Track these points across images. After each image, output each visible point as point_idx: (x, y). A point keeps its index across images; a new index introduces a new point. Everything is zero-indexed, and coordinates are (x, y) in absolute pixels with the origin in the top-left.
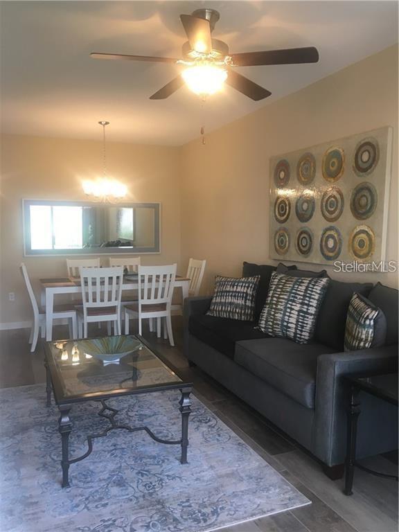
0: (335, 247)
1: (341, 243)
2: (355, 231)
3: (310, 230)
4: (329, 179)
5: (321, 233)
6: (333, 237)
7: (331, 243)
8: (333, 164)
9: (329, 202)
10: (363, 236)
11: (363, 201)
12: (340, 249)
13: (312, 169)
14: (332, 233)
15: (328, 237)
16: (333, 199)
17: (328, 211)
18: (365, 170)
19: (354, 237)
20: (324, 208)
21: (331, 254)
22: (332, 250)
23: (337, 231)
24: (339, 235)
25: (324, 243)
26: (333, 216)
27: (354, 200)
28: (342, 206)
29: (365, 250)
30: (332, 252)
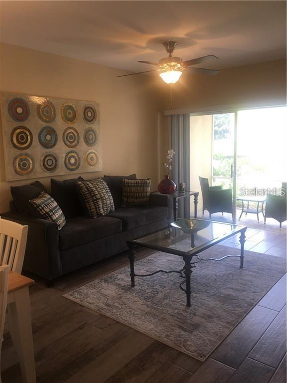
0: (76, 162)
1: (80, 160)
2: (88, 153)
3: (55, 154)
4: (68, 122)
5: (64, 155)
6: (73, 157)
7: (73, 161)
8: (69, 113)
9: (69, 136)
10: (92, 155)
11: (91, 137)
12: (79, 163)
13: (53, 113)
14: (73, 154)
15: (70, 158)
16: (71, 134)
17: (69, 142)
18: (90, 121)
19: (88, 156)
20: (66, 139)
21: (73, 167)
22: (73, 165)
23: (76, 153)
24: (78, 155)
25: (67, 161)
26: (73, 144)
27: (85, 136)
28: (79, 138)
29: (95, 161)
30: (74, 166)
